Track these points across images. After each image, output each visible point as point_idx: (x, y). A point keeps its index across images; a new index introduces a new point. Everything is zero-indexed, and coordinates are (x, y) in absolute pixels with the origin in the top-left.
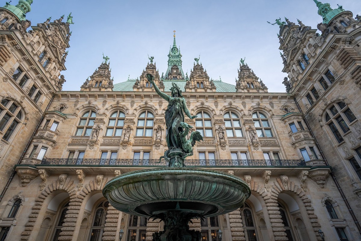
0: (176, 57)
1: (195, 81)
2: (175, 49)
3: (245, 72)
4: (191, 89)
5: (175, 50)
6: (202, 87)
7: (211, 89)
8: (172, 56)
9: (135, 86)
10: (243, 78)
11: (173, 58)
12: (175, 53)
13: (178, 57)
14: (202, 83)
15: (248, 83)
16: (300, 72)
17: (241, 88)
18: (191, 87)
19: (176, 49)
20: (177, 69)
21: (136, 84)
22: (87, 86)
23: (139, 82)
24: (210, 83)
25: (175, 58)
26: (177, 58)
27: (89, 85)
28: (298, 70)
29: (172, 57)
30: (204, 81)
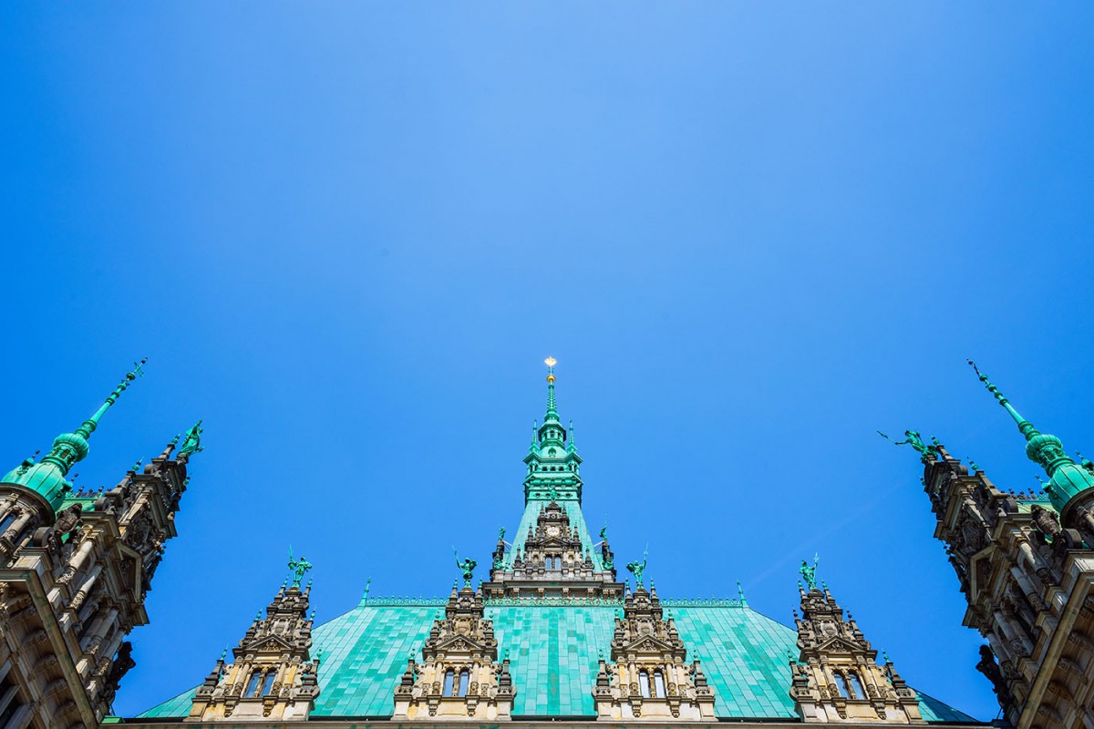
0: (557, 467)
1: (632, 666)
2: (552, 432)
3: (822, 624)
4: (618, 703)
5: (552, 436)
6: (661, 694)
7: (696, 703)
8: (540, 462)
9: (404, 687)
10: (816, 654)
11: (545, 469)
12: (552, 451)
13: (565, 466)
14: (657, 670)
15: (837, 672)
16: (1024, 649)
17: (810, 700)
18: (616, 694)
19: (556, 431)
20: (561, 520)
21: (409, 681)
22: (217, 691)
23: (417, 672)
24: (692, 673)
25: (553, 469)
26: (561, 469)
27: (228, 686)
28: (1017, 638)
29: (540, 466)
30: (665, 665)
